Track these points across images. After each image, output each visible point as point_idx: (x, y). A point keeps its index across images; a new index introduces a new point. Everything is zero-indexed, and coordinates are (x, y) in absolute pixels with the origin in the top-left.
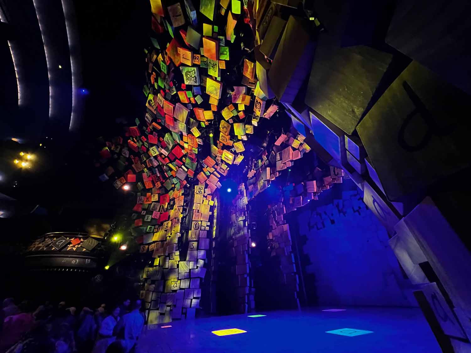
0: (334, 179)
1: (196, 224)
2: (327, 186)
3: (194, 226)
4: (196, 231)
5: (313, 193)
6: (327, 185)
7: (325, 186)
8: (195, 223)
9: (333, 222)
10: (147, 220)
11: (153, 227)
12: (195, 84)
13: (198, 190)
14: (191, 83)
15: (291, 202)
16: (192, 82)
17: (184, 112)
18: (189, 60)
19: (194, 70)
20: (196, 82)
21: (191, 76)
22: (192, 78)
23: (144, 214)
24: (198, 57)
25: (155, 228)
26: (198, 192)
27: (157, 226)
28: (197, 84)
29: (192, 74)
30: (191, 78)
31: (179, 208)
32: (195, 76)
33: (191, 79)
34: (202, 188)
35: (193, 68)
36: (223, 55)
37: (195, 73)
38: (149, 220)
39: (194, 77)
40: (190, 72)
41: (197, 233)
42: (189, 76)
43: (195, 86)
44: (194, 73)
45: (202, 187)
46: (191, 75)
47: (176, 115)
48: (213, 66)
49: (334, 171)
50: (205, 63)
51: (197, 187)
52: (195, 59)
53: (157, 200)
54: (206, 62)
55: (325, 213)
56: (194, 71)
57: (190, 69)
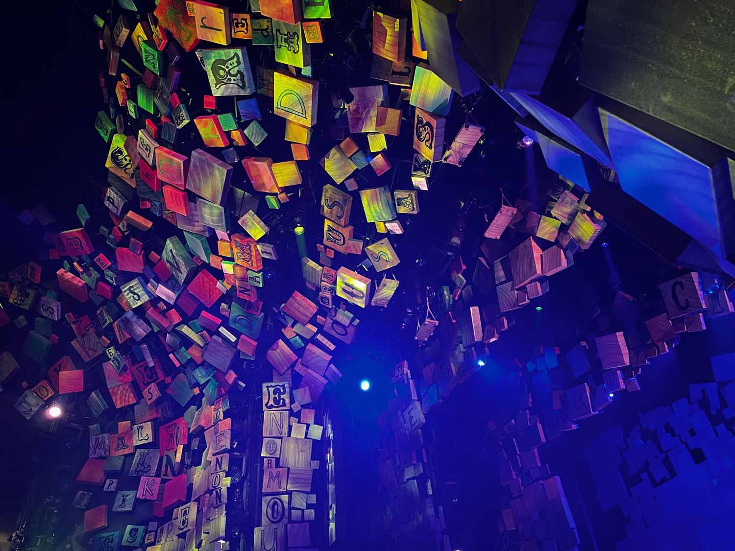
0: (678, 322)
1: (275, 503)
2: (659, 344)
3: (270, 511)
4: (275, 526)
5: (621, 369)
6: (661, 340)
7: (654, 345)
8: (272, 501)
9: (698, 456)
10: (120, 506)
11: (141, 528)
12: (242, 93)
13: (272, 396)
14: (229, 90)
15: (557, 405)
16: (233, 88)
17: (217, 173)
18: (221, 31)
19: (236, 54)
20: (243, 87)
21: (229, 73)
22: (232, 78)
23: (113, 488)
24: (246, 20)
25: (147, 532)
26: (271, 402)
27: (153, 525)
28: (247, 92)
29: (230, 67)
30: (229, 77)
31: (217, 459)
32: (239, 72)
33: (230, 80)
34: (284, 389)
35: (232, 52)
36: (313, 8)
37: (239, 63)
38: (128, 508)
39: (235, 76)
40: (224, 62)
41: (279, 533)
42: (222, 73)
43: (240, 98)
44: (236, 64)
45: (283, 386)
46: (227, 70)
47: (194, 181)
48: (288, 38)
49: (675, 297)
50: (266, 34)
51: (268, 387)
52: (238, 27)
53: (150, 440)
54: (266, 30)
55: (669, 429)
56: (235, 59)
57: (223, 54)
